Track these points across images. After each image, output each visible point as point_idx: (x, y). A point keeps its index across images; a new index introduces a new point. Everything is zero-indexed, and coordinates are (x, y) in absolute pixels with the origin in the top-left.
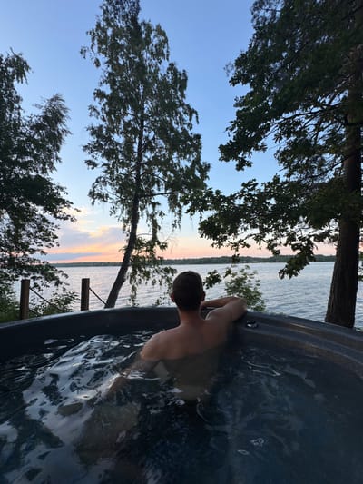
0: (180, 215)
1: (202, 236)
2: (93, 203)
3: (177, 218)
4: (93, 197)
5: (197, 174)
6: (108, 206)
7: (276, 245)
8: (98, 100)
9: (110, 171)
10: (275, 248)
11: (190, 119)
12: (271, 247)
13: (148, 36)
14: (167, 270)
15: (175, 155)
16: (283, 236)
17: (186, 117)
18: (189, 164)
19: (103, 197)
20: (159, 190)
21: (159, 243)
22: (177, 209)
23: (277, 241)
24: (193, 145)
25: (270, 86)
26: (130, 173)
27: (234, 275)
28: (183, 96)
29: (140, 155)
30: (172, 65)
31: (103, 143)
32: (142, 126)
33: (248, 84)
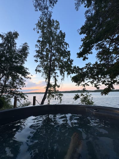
0: (64, 76)
1: (73, 82)
2: (36, 73)
3: (63, 77)
4: (36, 71)
5: (69, 63)
6: (41, 74)
7: (98, 85)
8: (38, 43)
9: (42, 63)
10: (97, 86)
11: (66, 46)
12: (96, 86)
13: (53, 23)
14: (60, 95)
15: (62, 57)
16: (100, 82)
17: (65, 46)
18: (66, 60)
19: (39, 71)
20: (57, 68)
21: (57, 85)
22: (63, 74)
23: (98, 84)
24: (68, 54)
25: (92, 34)
26: (48, 64)
27: (83, 96)
28: (64, 40)
29: (51, 58)
30: (61, 31)
31: (40, 55)
32: (52, 49)
33: (85, 34)
